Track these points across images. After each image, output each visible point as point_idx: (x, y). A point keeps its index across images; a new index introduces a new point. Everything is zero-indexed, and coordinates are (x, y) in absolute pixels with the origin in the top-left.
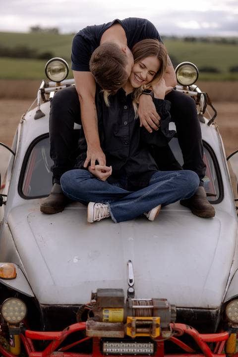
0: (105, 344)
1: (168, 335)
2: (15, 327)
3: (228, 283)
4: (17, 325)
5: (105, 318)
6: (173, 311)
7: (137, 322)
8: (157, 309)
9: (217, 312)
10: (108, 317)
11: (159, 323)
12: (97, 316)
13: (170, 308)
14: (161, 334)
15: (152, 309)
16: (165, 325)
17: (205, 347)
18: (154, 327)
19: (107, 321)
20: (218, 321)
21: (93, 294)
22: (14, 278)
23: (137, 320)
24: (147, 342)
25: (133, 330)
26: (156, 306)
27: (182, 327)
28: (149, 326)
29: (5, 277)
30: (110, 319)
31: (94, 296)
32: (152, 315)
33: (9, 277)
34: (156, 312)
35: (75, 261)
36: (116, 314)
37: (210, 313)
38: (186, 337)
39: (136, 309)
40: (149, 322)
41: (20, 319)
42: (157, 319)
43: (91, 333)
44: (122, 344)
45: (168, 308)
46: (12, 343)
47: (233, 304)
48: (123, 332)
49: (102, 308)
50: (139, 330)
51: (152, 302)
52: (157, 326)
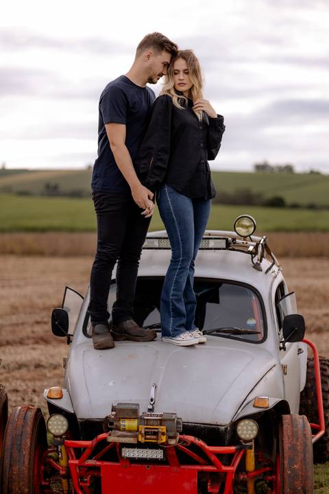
0: (123, 449)
1: (173, 442)
2: (59, 439)
3: (242, 406)
4: (60, 436)
5: (122, 427)
6: (178, 423)
7: (146, 430)
8: (165, 420)
9: (226, 429)
10: (124, 426)
11: (165, 431)
12: (116, 425)
13: (176, 420)
14: (167, 441)
15: (161, 420)
16: (171, 434)
17: (213, 458)
18: (160, 434)
19: (124, 430)
20: (228, 437)
21: (113, 407)
22: (61, 398)
23: (146, 428)
24: (157, 449)
25: (142, 436)
26: (164, 417)
27: (191, 438)
28: (156, 434)
29: (52, 397)
30: (127, 428)
31: (113, 409)
32: (161, 425)
33: (56, 397)
34: (163, 423)
35: (111, 384)
36: (131, 424)
37: (219, 429)
38: (193, 446)
39: (147, 420)
40: (156, 430)
41: (62, 432)
42: (163, 429)
43: (111, 439)
44: (136, 450)
45: (174, 419)
46: (60, 456)
47: (242, 423)
48: (136, 439)
49: (120, 419)
50: (147, 437)
51: (161, 415)
52: (163, 434)
